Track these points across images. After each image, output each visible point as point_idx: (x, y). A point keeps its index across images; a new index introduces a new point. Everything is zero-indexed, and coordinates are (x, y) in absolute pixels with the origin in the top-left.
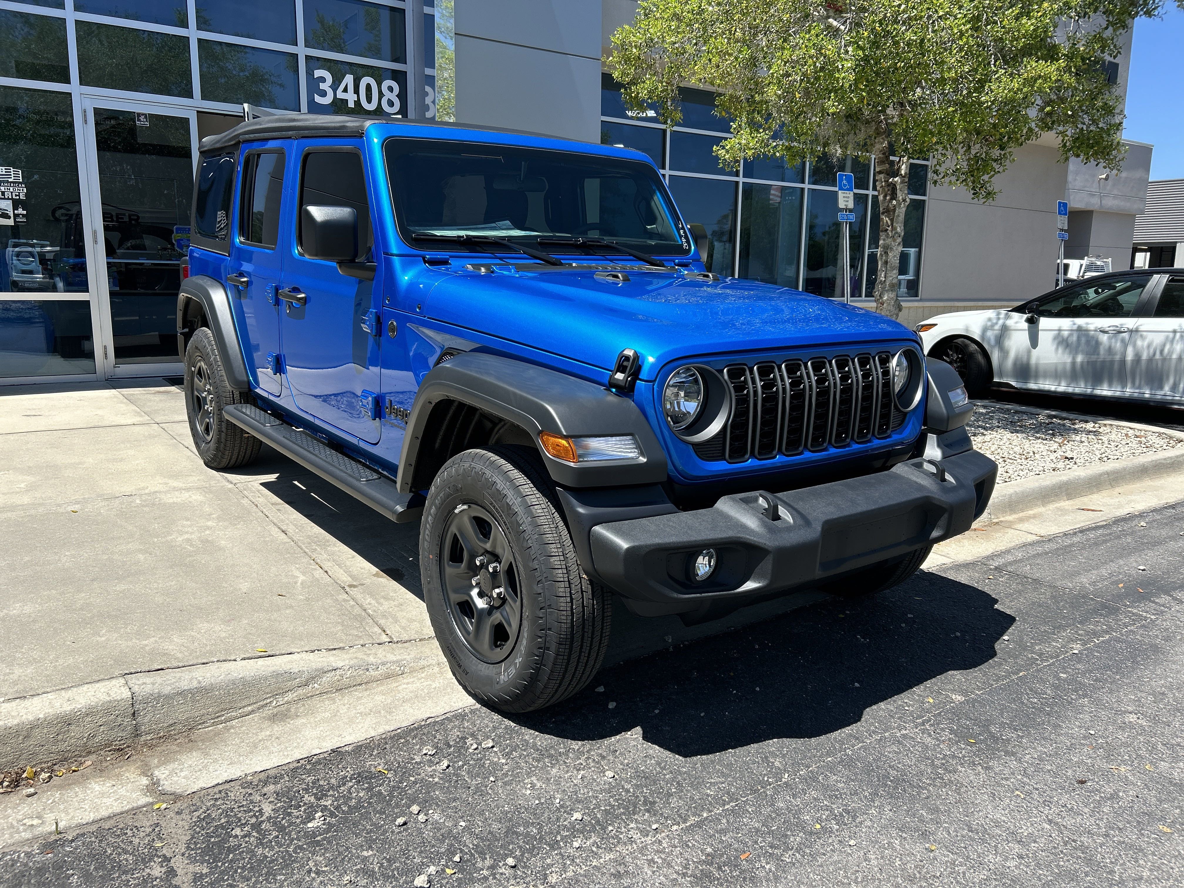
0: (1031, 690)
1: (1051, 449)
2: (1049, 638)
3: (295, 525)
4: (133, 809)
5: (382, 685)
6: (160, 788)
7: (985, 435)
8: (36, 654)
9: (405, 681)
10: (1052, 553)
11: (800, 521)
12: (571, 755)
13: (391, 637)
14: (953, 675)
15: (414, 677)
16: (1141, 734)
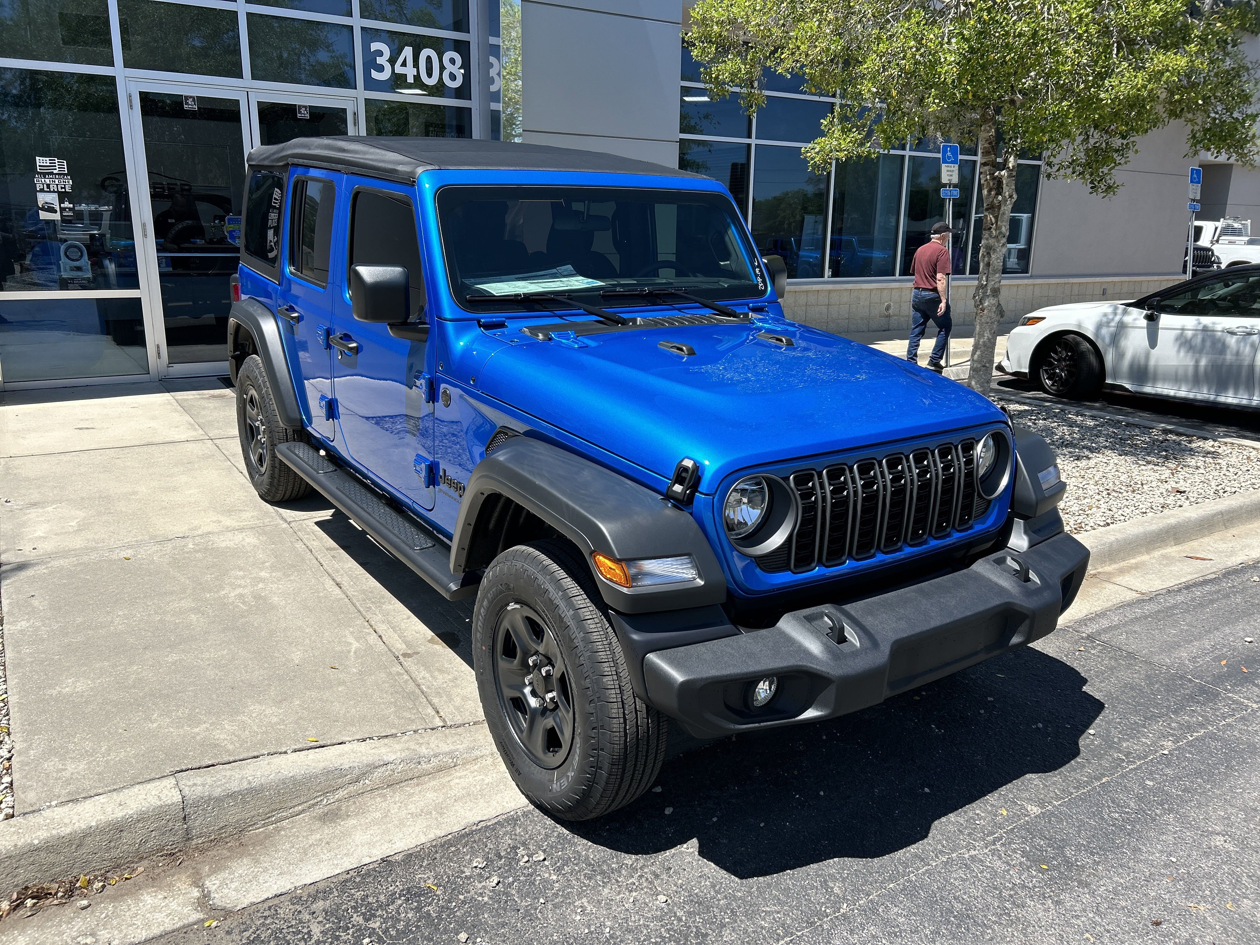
0: (1113, 802)
1: (1163, 477)
2: (1138, 732)
3: (350, 576)
4: (184, 927)
5: (434, 779)
6: (211, 902)
7: (1089, 459)
8: (88, 745)
9: (458, 774)
10: (1151, 617)
11: (868, 644)
12: (623, 872)
13: (444, 721)
14: (1030, 779)
15: (467, 769)
16: (1225, 863)
